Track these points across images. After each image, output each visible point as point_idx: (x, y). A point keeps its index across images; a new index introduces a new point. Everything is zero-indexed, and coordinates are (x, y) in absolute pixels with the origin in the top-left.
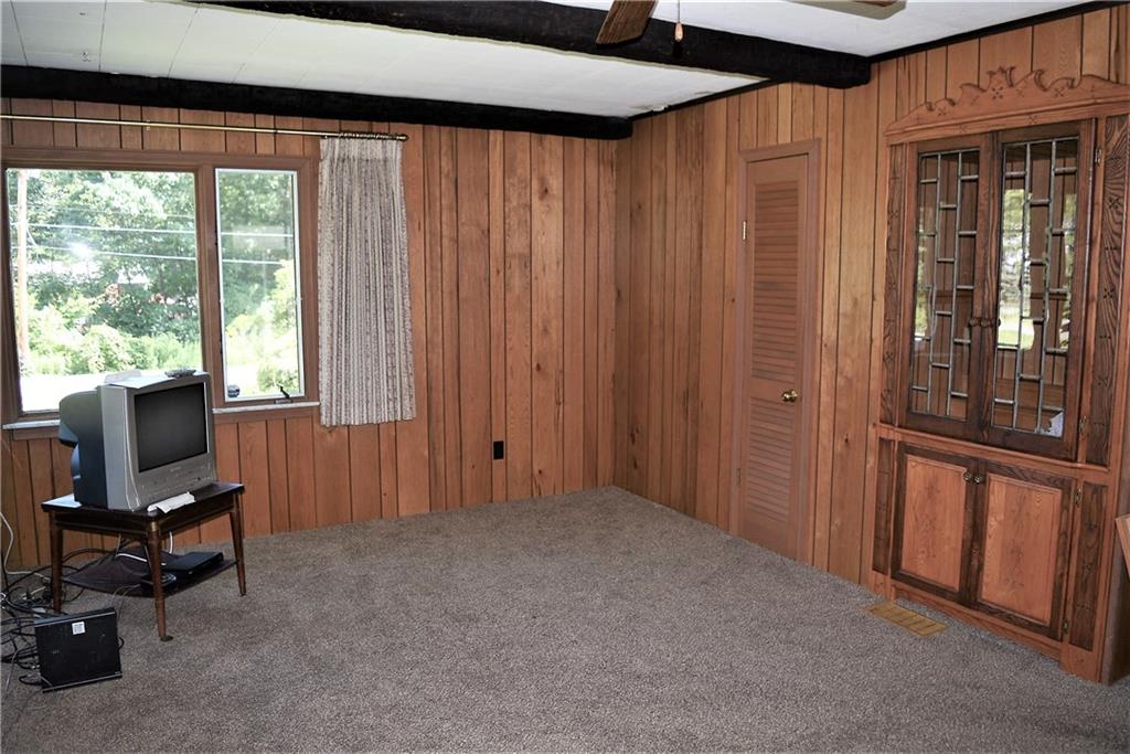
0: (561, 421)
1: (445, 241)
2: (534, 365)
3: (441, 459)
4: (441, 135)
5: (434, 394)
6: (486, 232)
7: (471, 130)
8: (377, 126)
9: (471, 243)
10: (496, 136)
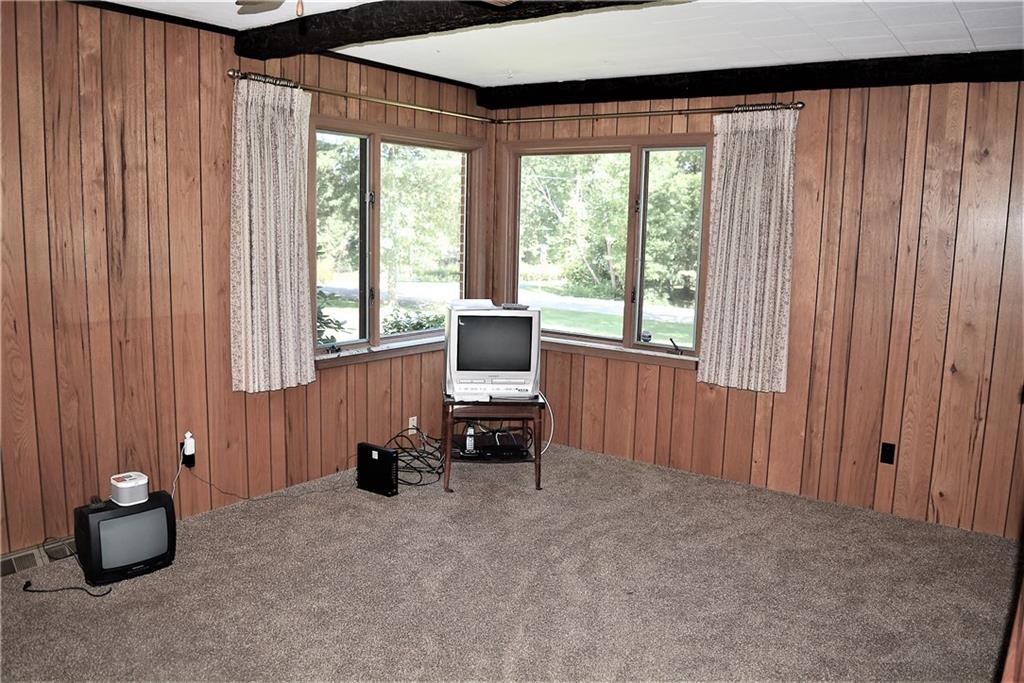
0: (979, 440)
1: (846, 213)
2: (948, 364)
3: (817, 444)
4: (849, 99)
5: (818, 375)
6: (898, 203)
7: (887, 89)
8: (781, 97)
9: (878, 215)
10: (919, 92)
